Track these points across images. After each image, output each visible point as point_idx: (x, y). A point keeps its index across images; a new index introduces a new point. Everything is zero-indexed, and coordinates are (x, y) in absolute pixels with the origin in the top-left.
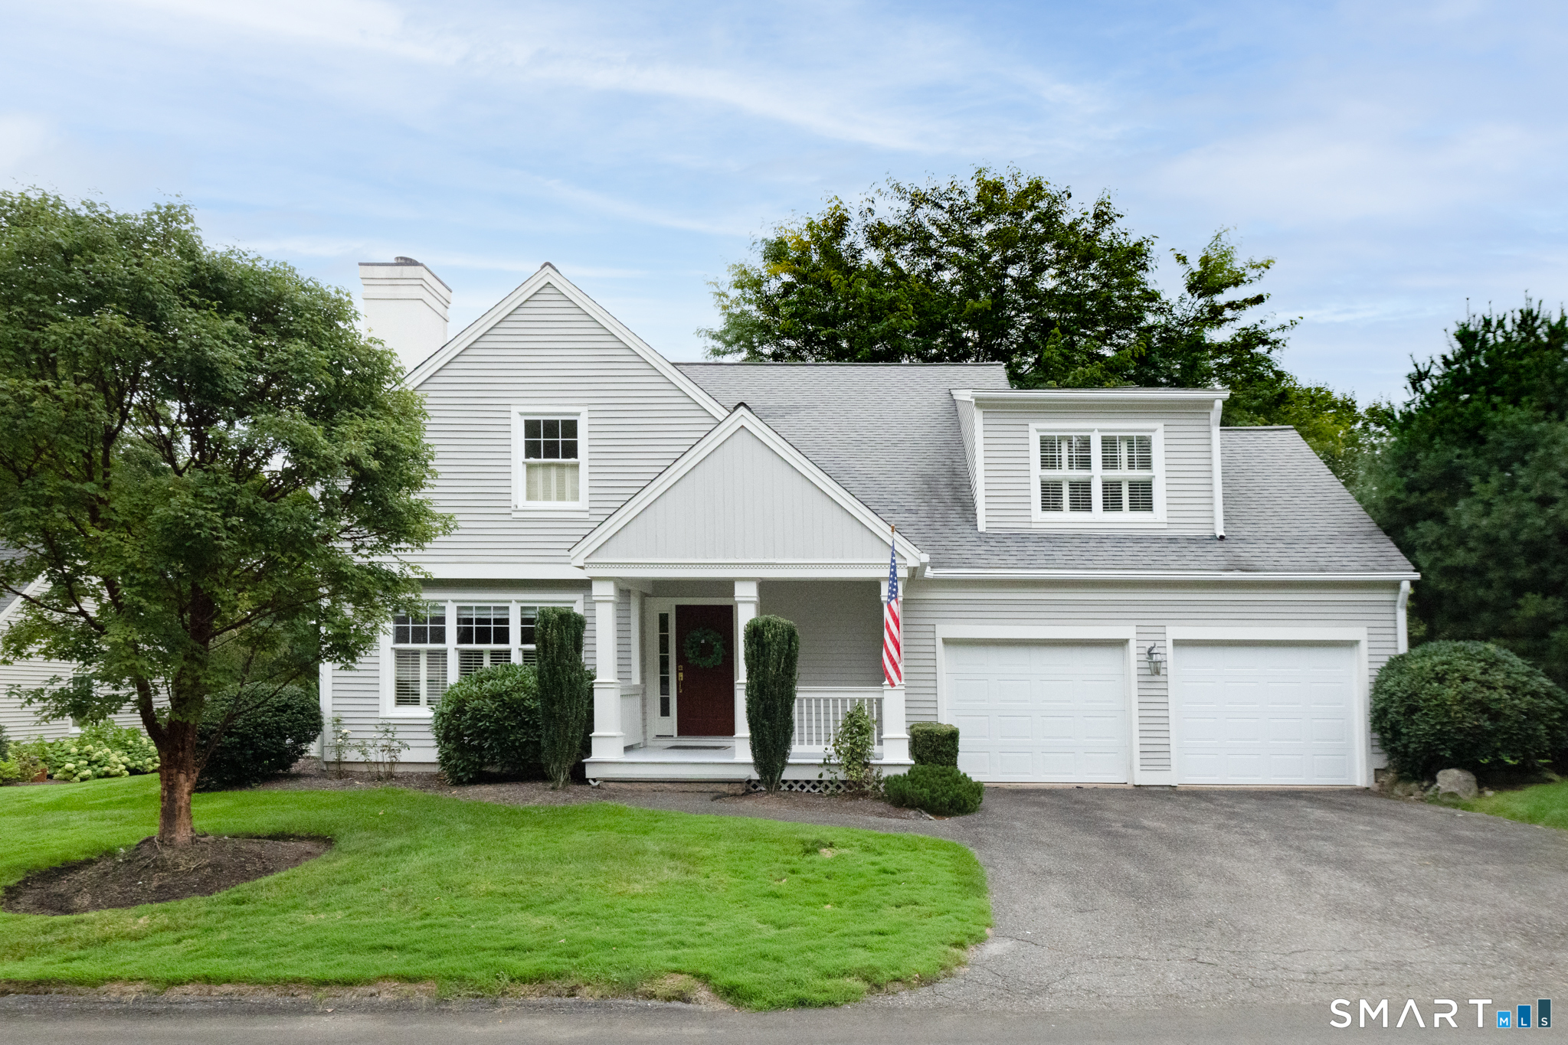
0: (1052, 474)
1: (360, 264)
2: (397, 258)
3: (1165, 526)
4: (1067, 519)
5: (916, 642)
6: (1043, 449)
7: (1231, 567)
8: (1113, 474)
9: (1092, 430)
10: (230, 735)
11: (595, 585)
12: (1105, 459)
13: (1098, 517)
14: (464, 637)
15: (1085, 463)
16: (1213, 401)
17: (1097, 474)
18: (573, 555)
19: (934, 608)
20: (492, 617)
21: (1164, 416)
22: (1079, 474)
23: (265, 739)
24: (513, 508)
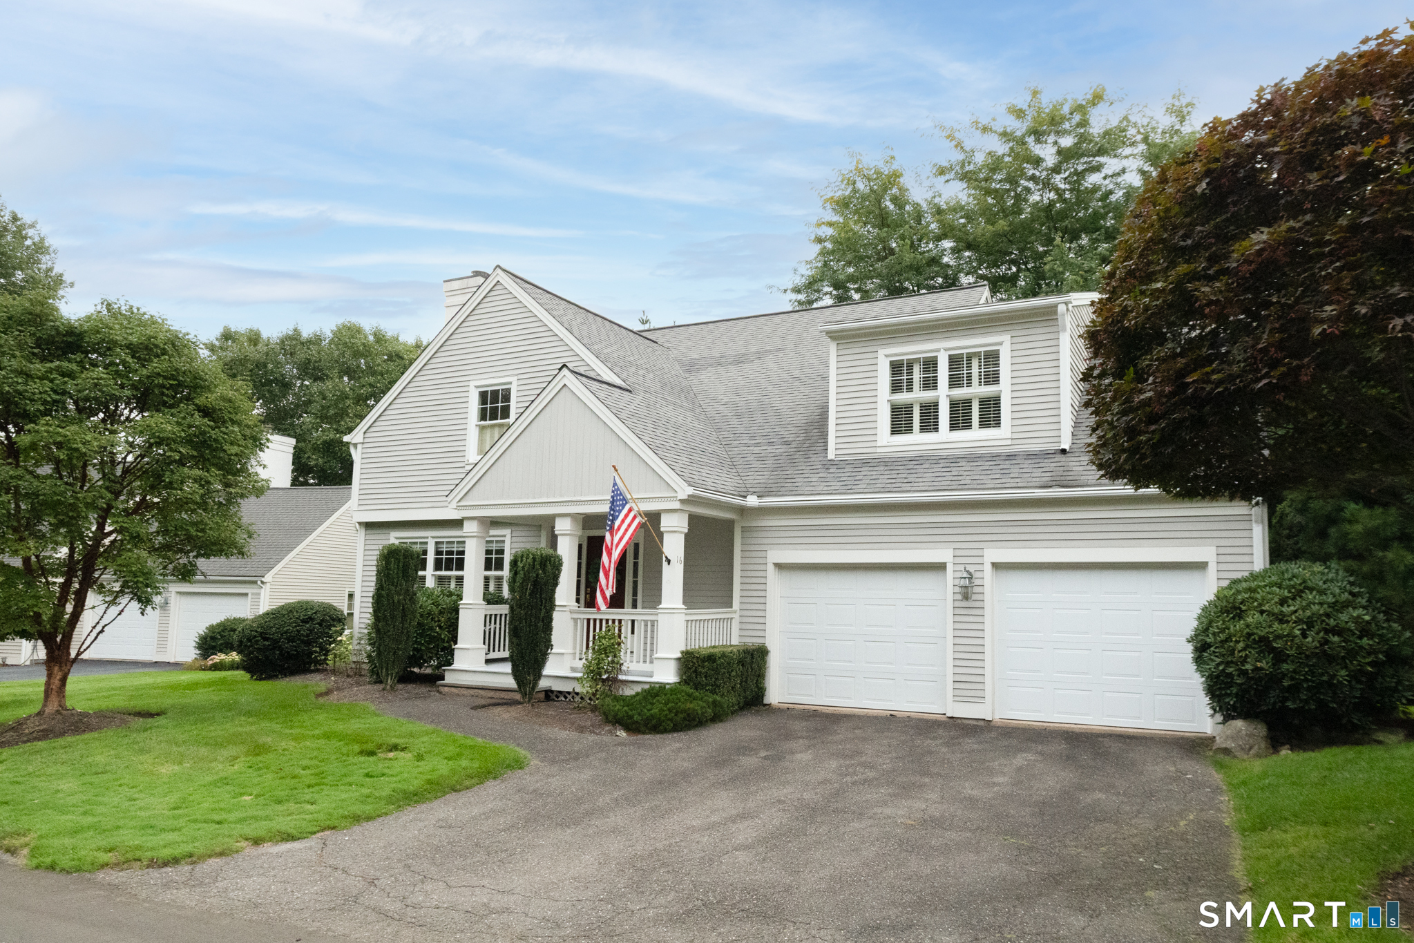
0: (903, 397)
1: (445, 281)
2: (473, 272)
3: (1009, 442)
4: (916, 440)
5: (751, 567)
6: (893, 374)
7: (1050, 483)
8: (961, 392)
9: (938, 350)
10: (266, 639)
11: (466, 524)
12: (951, 378)
13: (945, 437)
14: (438, 566)
15: (930, 384)
16: (1056, 306)
17: (943, 394)
18: (449, 500)
19: (769, 534)
20: (455, 549)
21: (1008, 328)
22: (928, 395)
23: (288, 643)
24: (466, 462)
